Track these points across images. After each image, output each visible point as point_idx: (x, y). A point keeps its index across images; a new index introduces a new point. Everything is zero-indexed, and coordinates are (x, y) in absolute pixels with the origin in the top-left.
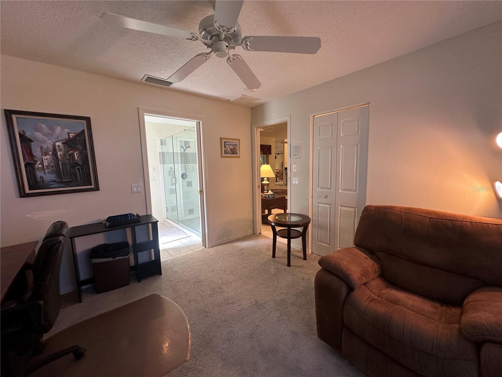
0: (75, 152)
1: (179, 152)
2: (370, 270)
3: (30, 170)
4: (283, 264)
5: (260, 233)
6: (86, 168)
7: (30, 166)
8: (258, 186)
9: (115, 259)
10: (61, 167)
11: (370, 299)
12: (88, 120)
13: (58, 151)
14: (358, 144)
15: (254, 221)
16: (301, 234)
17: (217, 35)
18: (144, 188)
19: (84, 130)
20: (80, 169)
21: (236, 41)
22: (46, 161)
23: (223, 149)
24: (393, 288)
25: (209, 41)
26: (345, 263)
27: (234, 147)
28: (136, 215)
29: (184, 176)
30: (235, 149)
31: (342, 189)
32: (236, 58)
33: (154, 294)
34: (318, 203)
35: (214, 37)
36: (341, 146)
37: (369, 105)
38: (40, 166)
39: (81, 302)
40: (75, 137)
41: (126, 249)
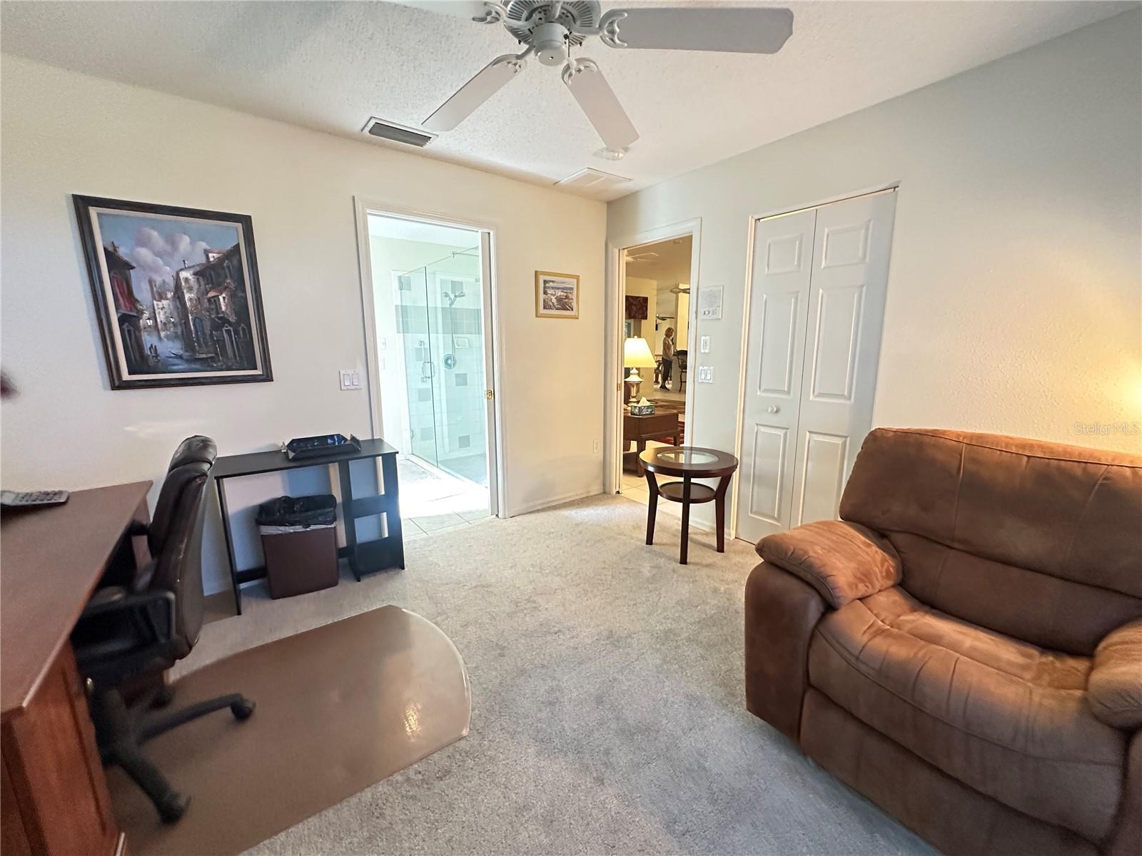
0: (221, 294)
1: (439, 305)
2: (877, 570)
3: (129, 331)
4: (669, 558)
5: (618, 492)
6: (243, 329)
7: (129, 321)
8: (618, 387)
9: (308, 529)
10: (192, 327)
11: (874, 629)
12: (246, 221)
13: (185, 291)
14: (862, 286)
15: (605, 465)
16: (714, 493)
17: (543, 8)
18: (366, 379)
19: (238, 245)
20: (232, 333)
21: (588, 24)
22: (162, 313)
23: (542, 296)
24: (926, 612)
25: (525, 23)
26: (820, 552)
27: (565, 294)
28: (349, 439)
29: (449, 362)
30: (567, 297)
31: (816, 393)
32: (585, 67)
33: (390, 606)
34: (757, 425)
35: (537, 12)
36: (821, 290)
37: (896, 189)
38: (150, 323)
39: (239, 613)
40: (220, 261)
41: (329, 510)
